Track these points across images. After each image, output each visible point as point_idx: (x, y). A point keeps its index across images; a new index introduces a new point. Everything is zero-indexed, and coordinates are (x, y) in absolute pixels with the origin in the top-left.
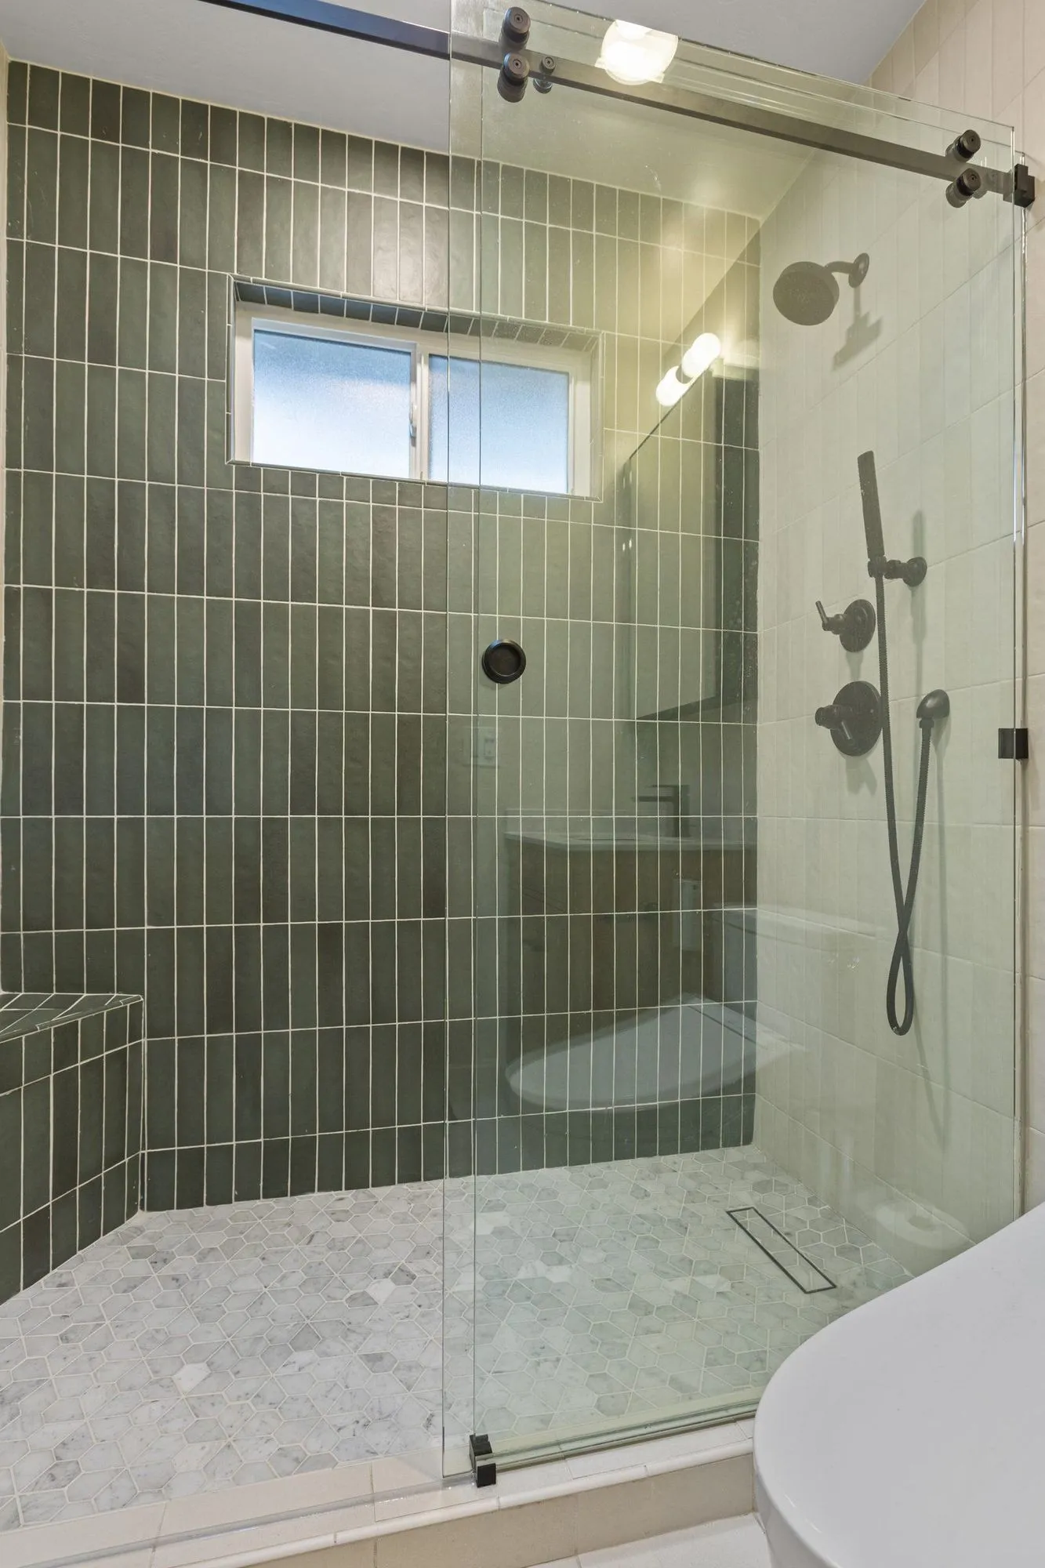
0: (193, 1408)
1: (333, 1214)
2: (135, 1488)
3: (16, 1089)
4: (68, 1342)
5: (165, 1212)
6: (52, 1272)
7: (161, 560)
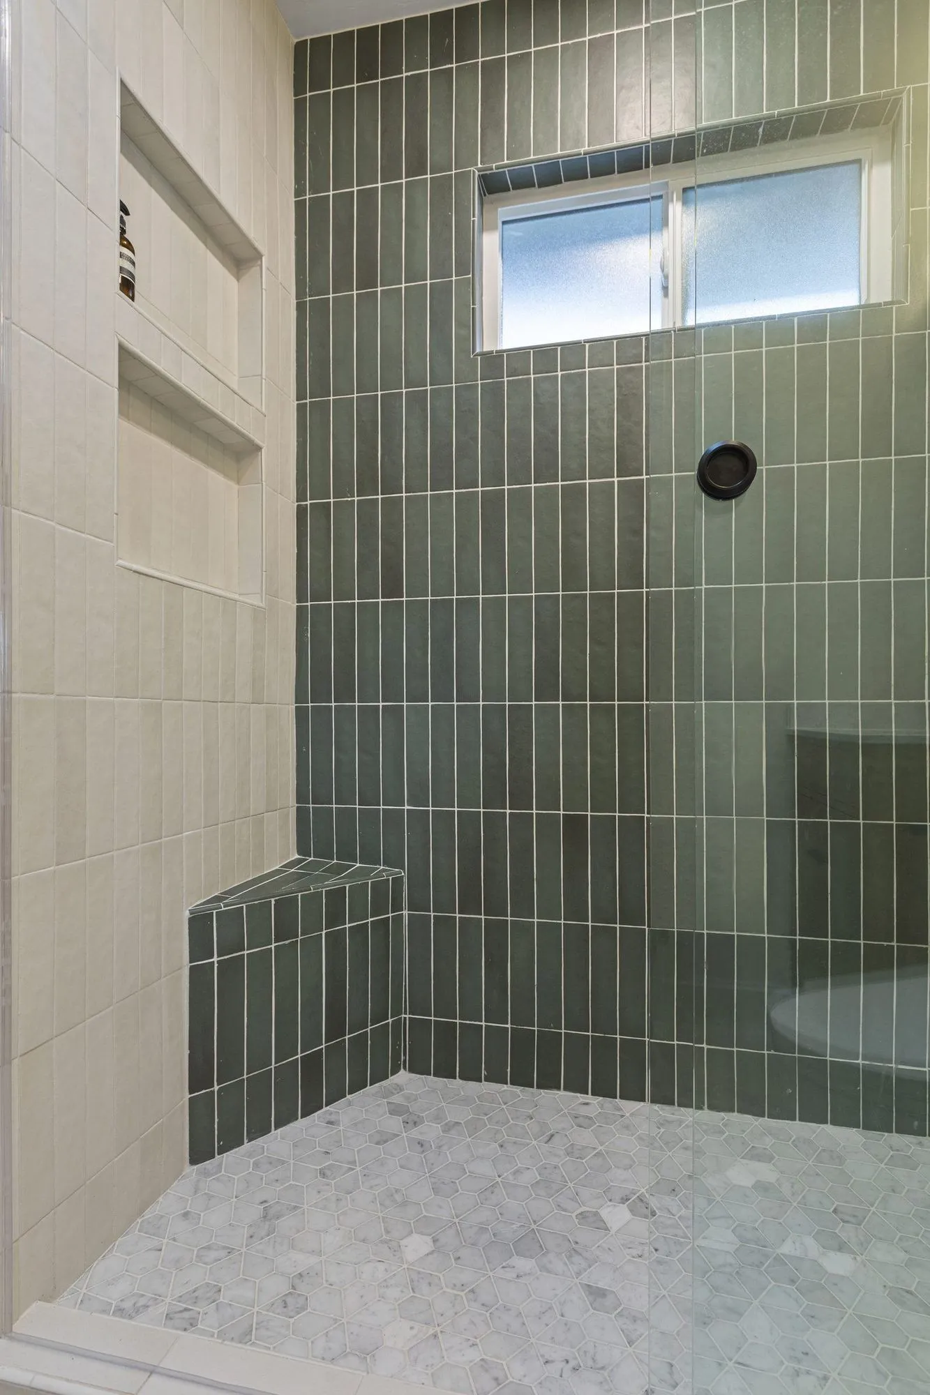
0: (412, 1281)
1: (576, 1117)
2: (346, 1345)
3: (294, 940)
4: (323, 1178)
5: (423, 1076)
6: (325, 1109)
7: (416, 461)
